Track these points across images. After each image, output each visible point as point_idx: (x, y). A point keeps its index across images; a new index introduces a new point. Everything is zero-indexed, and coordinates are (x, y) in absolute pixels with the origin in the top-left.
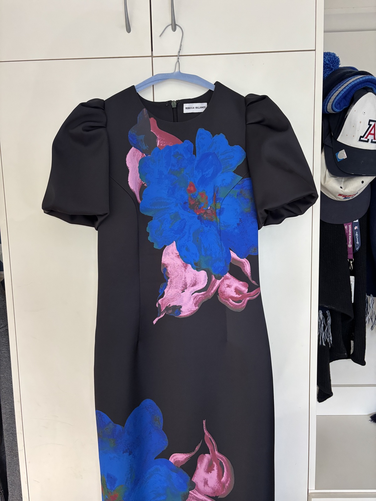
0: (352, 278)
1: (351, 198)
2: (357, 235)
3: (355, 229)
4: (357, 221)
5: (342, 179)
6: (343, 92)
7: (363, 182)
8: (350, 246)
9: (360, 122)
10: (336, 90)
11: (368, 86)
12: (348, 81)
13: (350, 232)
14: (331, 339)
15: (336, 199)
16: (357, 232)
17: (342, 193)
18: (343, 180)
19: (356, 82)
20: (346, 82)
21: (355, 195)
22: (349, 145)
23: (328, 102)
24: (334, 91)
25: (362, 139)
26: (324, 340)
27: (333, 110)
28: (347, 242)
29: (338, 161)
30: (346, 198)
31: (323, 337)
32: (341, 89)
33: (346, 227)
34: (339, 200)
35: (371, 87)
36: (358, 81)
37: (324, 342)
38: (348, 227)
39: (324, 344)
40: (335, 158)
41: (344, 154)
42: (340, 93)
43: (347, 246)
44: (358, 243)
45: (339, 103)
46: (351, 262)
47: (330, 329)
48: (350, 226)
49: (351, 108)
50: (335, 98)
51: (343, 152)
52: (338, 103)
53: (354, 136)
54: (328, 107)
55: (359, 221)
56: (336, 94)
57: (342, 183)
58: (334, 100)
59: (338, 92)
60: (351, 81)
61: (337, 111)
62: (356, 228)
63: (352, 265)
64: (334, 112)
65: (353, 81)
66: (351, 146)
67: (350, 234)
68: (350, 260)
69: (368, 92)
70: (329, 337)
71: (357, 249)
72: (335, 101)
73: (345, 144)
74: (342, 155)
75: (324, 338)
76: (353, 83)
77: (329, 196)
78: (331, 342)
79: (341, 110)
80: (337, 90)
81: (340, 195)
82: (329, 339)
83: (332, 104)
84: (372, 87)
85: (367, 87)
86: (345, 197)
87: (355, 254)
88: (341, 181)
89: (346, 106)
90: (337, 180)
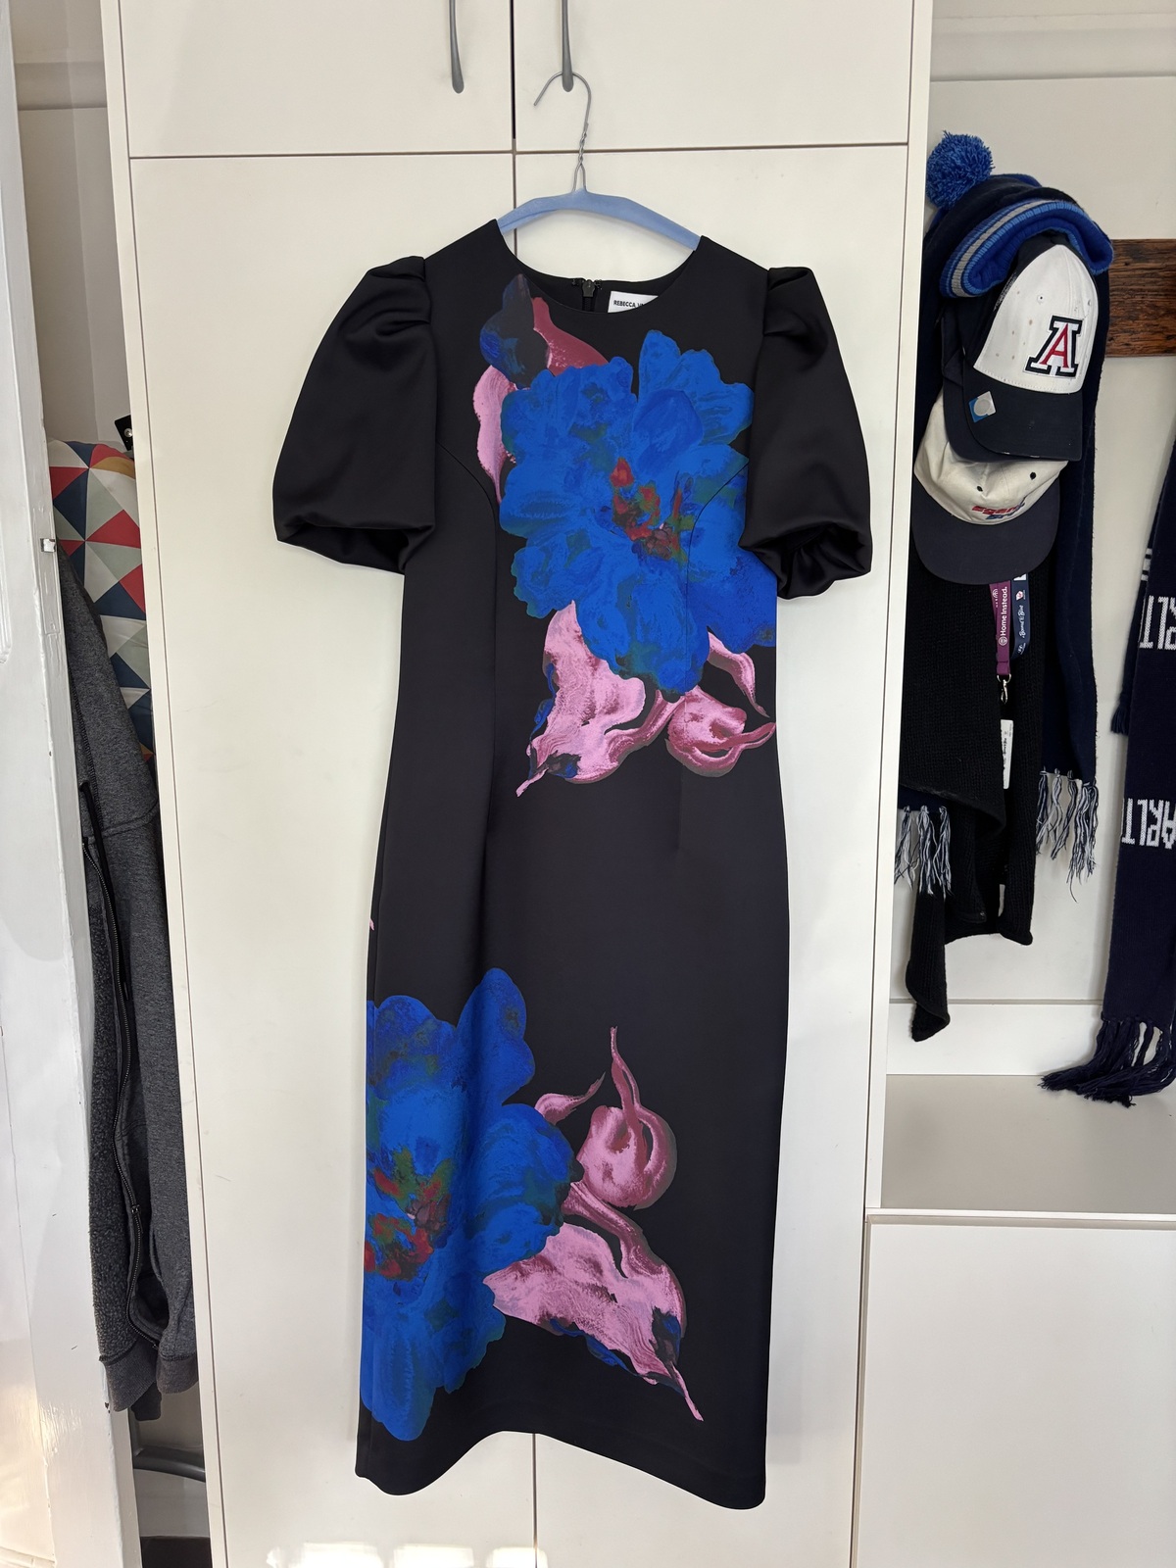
0: (1007, 726)
1: (1006, 519)
2: (1021, 613)
3: (1018, 598)
4: (1024, 578)
5: (985, 466)
6: (989, 244)
7: (1033, 476)
8: (1003, 641)
9: (1031, 322)
10: (977, 235)
11: (1057, 229)
12: (1006, 215)
13: (1005, 606)
14: (949, 877)
15: (968, 519)
16: (1021, 607)
17: (980, 502)
18: (987, 471)
19: (1023, 218)
20: (1001, 218)
21: (1016, 508)
22: (1002, 381)
23: (955, 269)
24: (971, 241)
25: (1033, 365)
26: (932, 880)
27: (966, 291)
28: (996, 633)
29: (975, 421)
30: (995, 517)
31: (928, 874)
32: (985, 236)
33: (994, 594)
34: (976, 521)
35: (1063, 230)
36: (1030, 214)
37: (929, 887)
38: (1000, 594)
39: (930, 891)
40: (967, 412)
41: (989, 404)
42: (982, 246)
43: (996, 642)
44: (1023, 633)
45: (981, 273)
46: (1005, 682)
47: (947, 853)
48: (1005, 590)
49: (1009, 286)
50: (971, 260)
51: (988, 397)
52: (977, 272)
53: (1013, 357)
54: (953, 281)
55: (1029, 577)
56: (973, 248)
57: (985, 477)
58: (968, 264)
59: (979, 243)
60: (1013, 214)
61: (976, 291)
62: (1020, 595)
63: (1006, 689)
64: (967, 295)
65: (1016, 216)
66: (1007, 382)
67: (1004, 612)
68: (1002, 678)
69: (1054, 243)
70: (944, 874)
71: (1021, 649)
72: (969, 267)
73: (993, 376)
74: (985, 406)
75: (930, 876)
76: (1016, 221)
77: (954, 510)
78: (949, 886)
79: (987, 290)
80: (978, 238)
81: (978, 508)
82: (945, 878)
83: (963, 273)
84: (1067, 232)
85: (1052, 230)
86: (991, 513)
87: (1016, 661)
88: (983, 473)
89: (999, 278)
90: (972, 470)
